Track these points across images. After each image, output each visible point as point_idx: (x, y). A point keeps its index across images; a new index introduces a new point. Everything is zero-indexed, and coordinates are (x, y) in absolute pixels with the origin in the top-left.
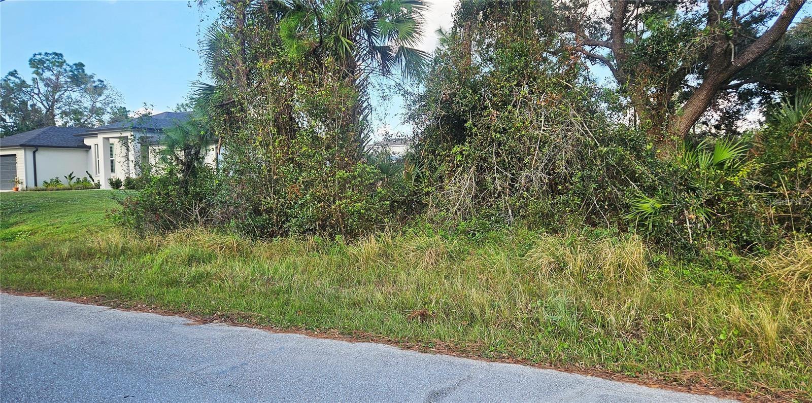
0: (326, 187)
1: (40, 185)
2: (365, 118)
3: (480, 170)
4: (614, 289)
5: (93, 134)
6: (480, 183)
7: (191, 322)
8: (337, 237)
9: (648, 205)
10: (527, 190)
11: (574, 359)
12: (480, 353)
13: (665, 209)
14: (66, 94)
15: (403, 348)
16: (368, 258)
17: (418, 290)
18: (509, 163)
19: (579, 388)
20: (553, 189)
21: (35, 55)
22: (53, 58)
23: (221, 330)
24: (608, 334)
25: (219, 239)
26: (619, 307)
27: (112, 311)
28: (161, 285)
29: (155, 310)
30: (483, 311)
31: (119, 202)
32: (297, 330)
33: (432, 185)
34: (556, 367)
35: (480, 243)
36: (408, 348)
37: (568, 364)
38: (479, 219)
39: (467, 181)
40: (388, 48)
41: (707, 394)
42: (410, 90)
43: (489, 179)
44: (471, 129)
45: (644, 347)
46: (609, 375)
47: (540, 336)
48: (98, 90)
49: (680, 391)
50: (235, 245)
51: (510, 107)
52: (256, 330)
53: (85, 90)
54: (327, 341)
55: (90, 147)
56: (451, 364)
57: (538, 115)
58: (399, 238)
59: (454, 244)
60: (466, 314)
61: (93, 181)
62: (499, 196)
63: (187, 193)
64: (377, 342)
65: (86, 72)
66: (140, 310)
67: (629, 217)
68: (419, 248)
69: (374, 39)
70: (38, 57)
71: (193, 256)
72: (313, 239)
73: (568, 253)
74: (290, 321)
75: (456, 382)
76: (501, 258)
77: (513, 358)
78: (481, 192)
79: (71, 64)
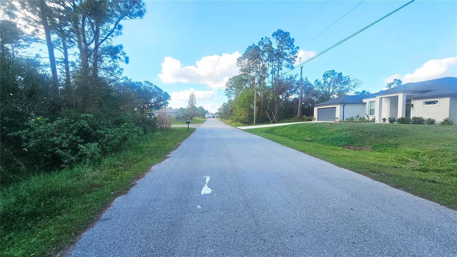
1: (345, 120)
5: (370, 97)
21: (325, 73)
22: (331, 72)
55: (366, 103)
61: (369, 119)
65: (343, 76)
70: (326, 73)
79: (338, 74)
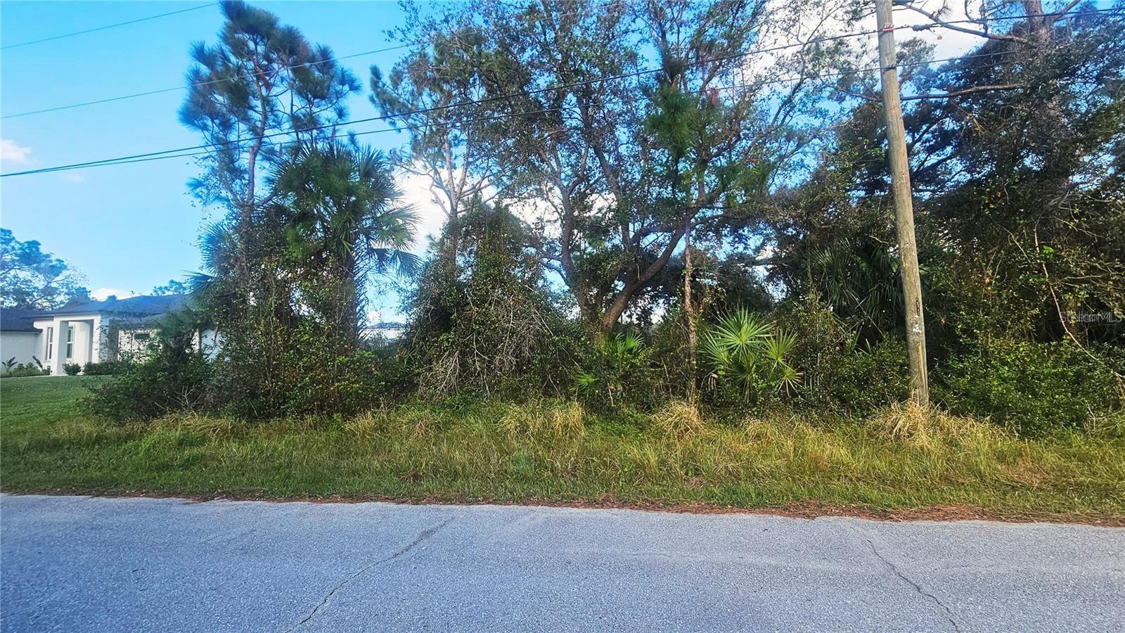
0: (326, 371)
2: (362, 309)
3: (463, 354)
4: (562, 444)
5: (46, 315)
6: (463, 365)
7: (190, 501)
8: (335, 416)
9: (586, 379)
10: (500, 370)
11: (529, 496)
12: (462, 500)
13: (597, 382)
14: (13, 272)
15: (398, 503)
16: (364, 432)
17: (410, 457)
18: (486, 348)
19: (532, 515)
20: (519, 369)
23: (223, 506)
24: (555, 476)
25: (213, 422)
26: (563, 456)
27: (95, 499)
28: (150, 469)
29: (147, 495)
30: (464, 468)
31: (91, 390)
32: (301, 498)
33: (422, 367)
34: (518, 503)
35: (462, 415)
36: (403, 502)
37: (524, 500)
38: (462, 394)
39: (453, 363)
40: (385, 251)
41: (613, 507)
42: (404, 287)
43: (470, 361)
44: (456, 321)
45: (578, 482)
46: (552, 504)
47: (507, 482)
48: (55, 270)
49: (597, 508)
50: (230, 427)
51: (486, 305)
52: (259, 502)
53: (37, 269)
54: (330, 504)
55: (41, 331)
56: (438, 510)
57: (509, 312)
58: (393, 413)
59: (441, 417)
60: (450, 472)
61: (41, 367)
62: (479, 375)
63: (175, 379)
64: (376, 501)
65: (41, 251)
66: (129, 495)
67: (573, 389)
68: (412, 421)
69: (372, 242)
71: (183, 440)
72: (309, 419)
73: (530, 418)
74: (293, 491)
75: (442, 523)
76: (479, 426)
77: (487, 501)
78: (464, 372)
79: (22, 242)
